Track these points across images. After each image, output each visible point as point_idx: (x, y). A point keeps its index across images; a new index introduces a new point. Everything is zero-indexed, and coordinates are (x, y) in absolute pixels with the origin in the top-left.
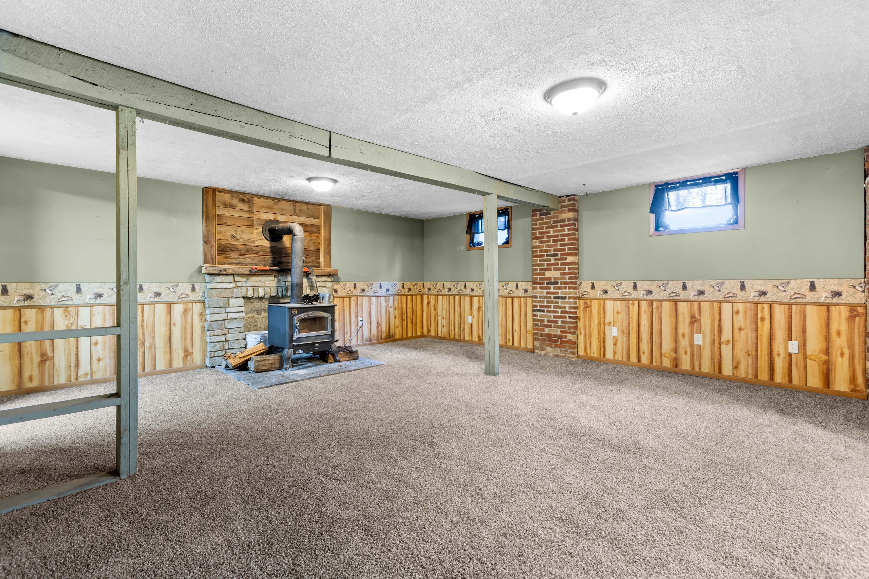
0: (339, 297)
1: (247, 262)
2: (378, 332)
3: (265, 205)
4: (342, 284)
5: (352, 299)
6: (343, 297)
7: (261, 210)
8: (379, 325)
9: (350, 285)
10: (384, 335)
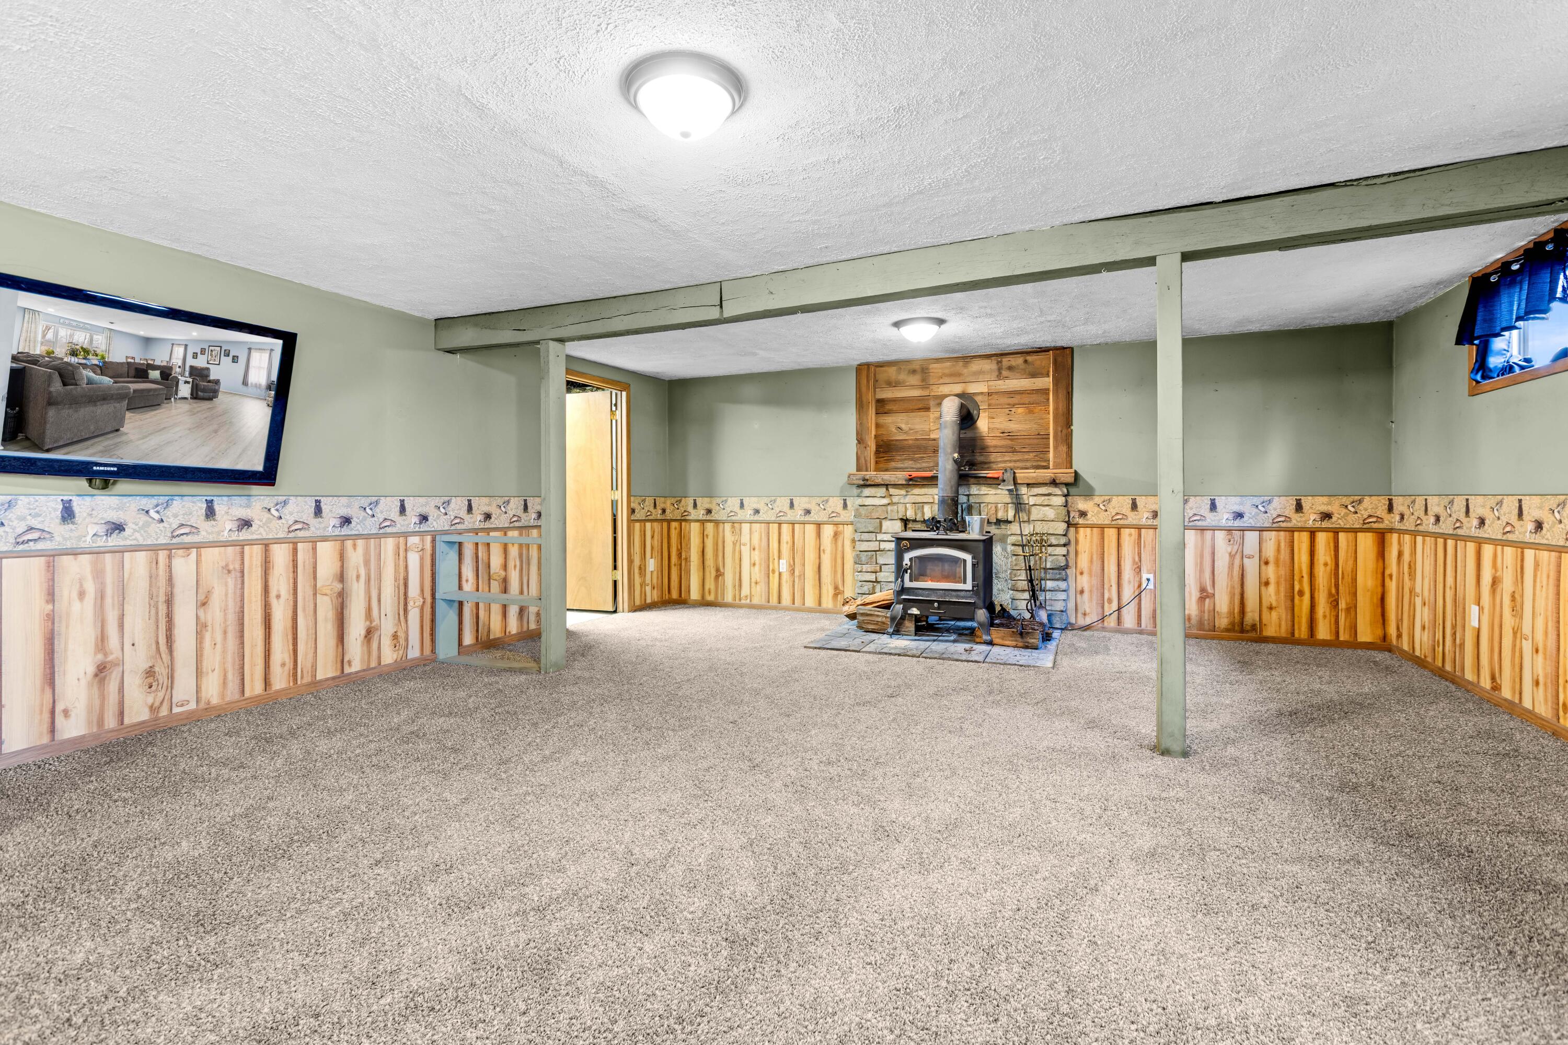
0: (1092, 526)
1: (918, 466)
2: (1202, 611)
3: (947, 371)
4: (1097, 500)
5: (1125, 532)
6: (1102, 527)
7: (941, 381)
8: (1205, 595)
9: (1121, 504)
10: (1222, 622)
